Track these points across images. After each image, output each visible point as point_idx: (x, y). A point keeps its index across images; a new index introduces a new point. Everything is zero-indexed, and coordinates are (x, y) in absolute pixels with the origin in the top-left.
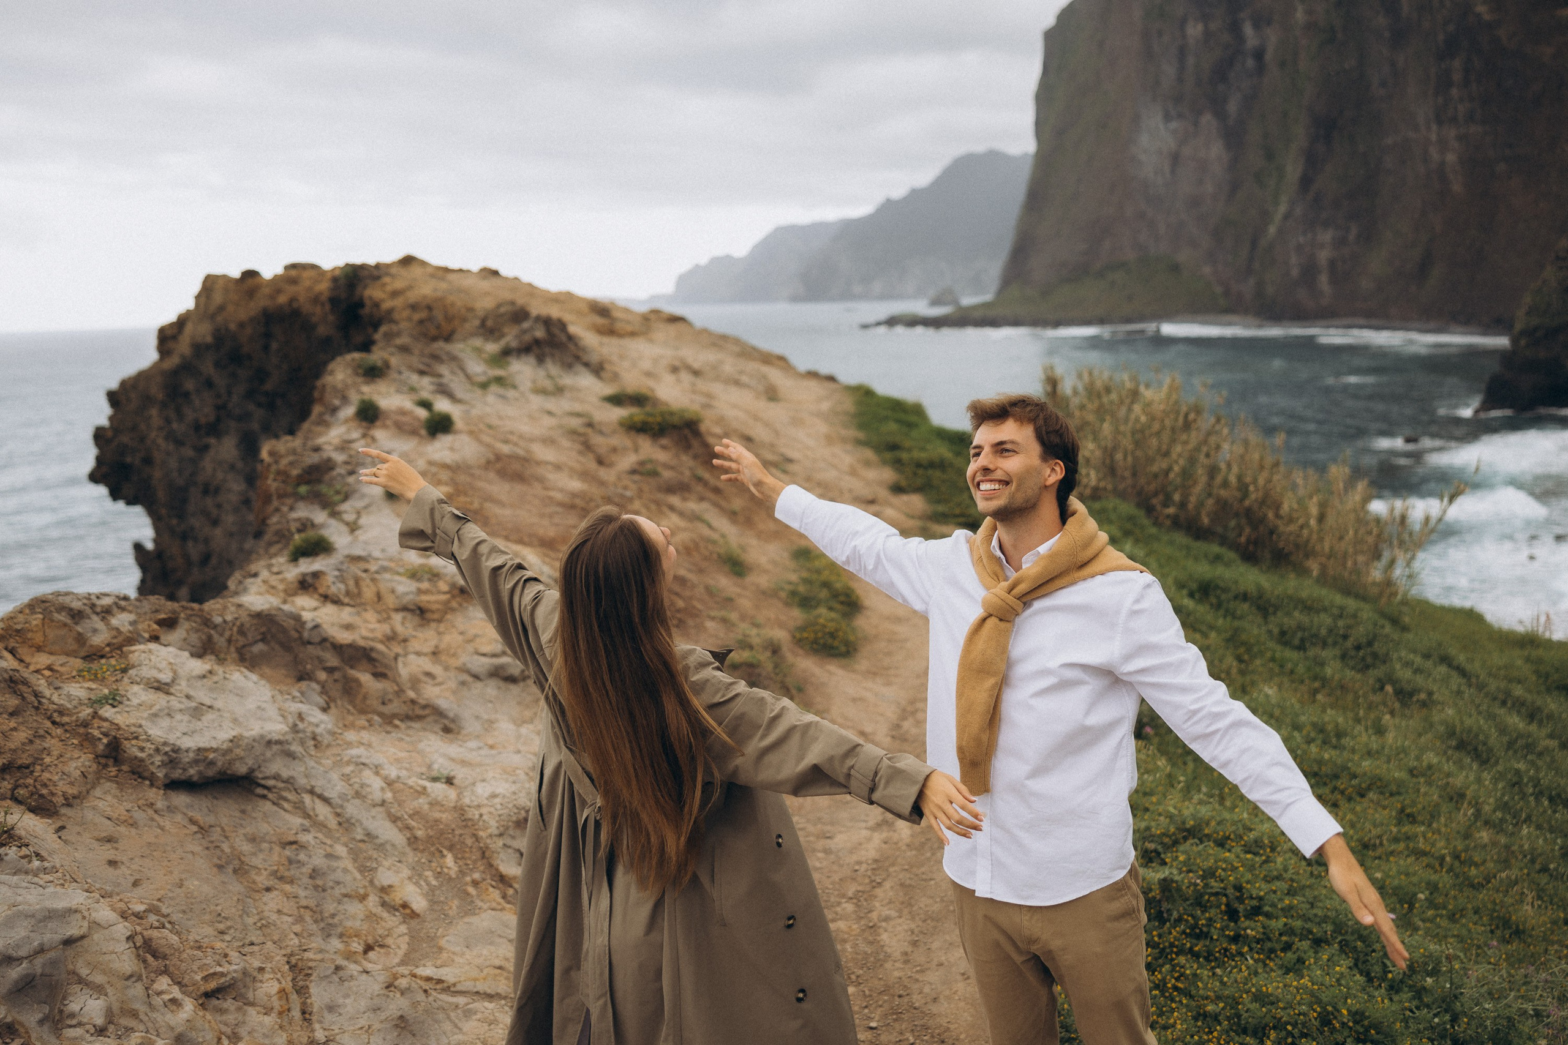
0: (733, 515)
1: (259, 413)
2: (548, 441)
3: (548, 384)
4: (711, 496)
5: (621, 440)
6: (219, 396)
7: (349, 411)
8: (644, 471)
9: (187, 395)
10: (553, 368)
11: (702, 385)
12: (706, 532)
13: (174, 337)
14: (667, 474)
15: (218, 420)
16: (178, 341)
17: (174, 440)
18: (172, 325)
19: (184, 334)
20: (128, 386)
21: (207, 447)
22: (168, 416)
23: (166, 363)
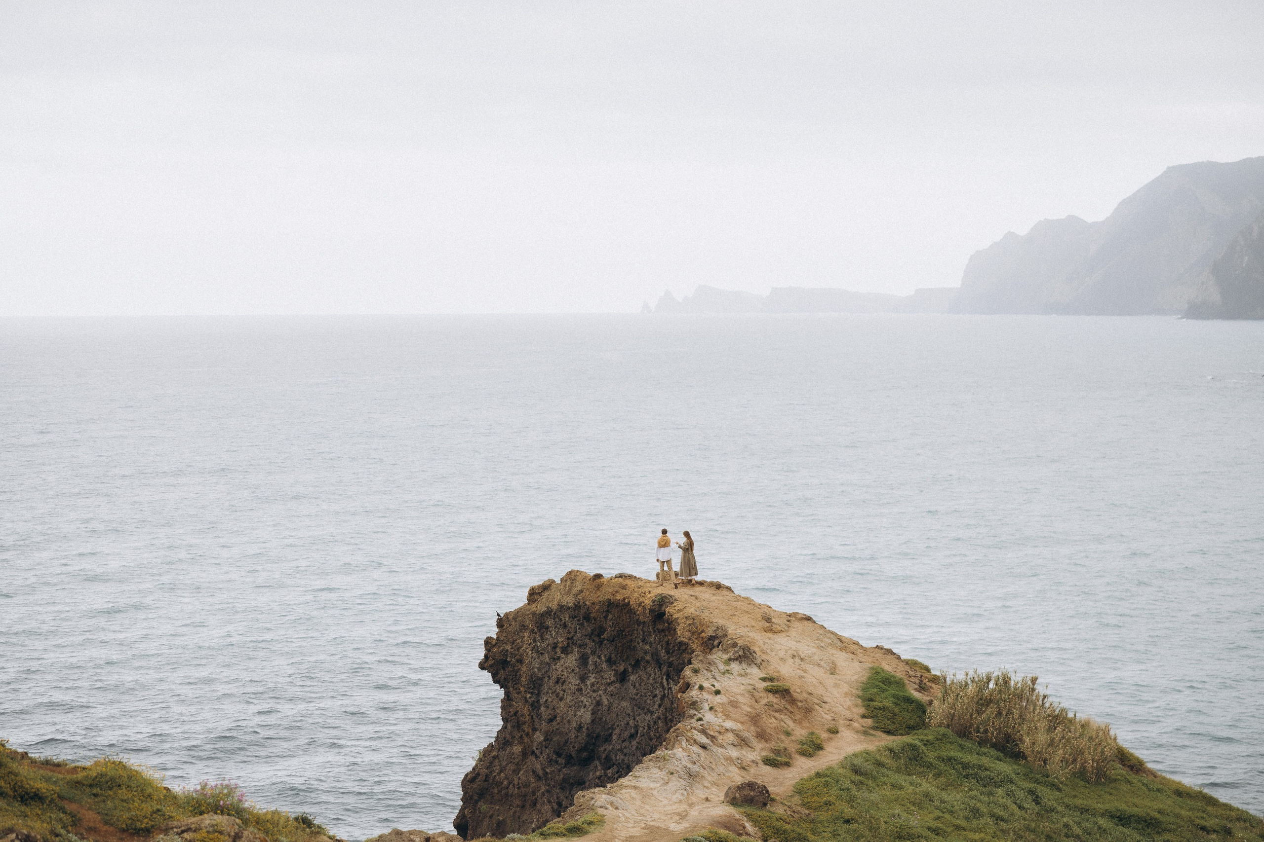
0: (795, 721)
1: (591, 644)
2: (742, 695)
3: (742, 672)
4: (789, 714)
5: (764, 694)
6: (569, 633)
7: (697, 687)
8: (769, 705)
9: (547, 628)
10: (744, 665)
11: (803, 665)
12: (783, 724)
13: (540, 594)
14: (776, 706)
15: (568, 646)
16: (541, 596)
17: (538, 652)
18: (539, 586)
19: (546, 594)
20: (510, 617)
21: (559, 658)
22: (535, 638)
23: (533, 607)
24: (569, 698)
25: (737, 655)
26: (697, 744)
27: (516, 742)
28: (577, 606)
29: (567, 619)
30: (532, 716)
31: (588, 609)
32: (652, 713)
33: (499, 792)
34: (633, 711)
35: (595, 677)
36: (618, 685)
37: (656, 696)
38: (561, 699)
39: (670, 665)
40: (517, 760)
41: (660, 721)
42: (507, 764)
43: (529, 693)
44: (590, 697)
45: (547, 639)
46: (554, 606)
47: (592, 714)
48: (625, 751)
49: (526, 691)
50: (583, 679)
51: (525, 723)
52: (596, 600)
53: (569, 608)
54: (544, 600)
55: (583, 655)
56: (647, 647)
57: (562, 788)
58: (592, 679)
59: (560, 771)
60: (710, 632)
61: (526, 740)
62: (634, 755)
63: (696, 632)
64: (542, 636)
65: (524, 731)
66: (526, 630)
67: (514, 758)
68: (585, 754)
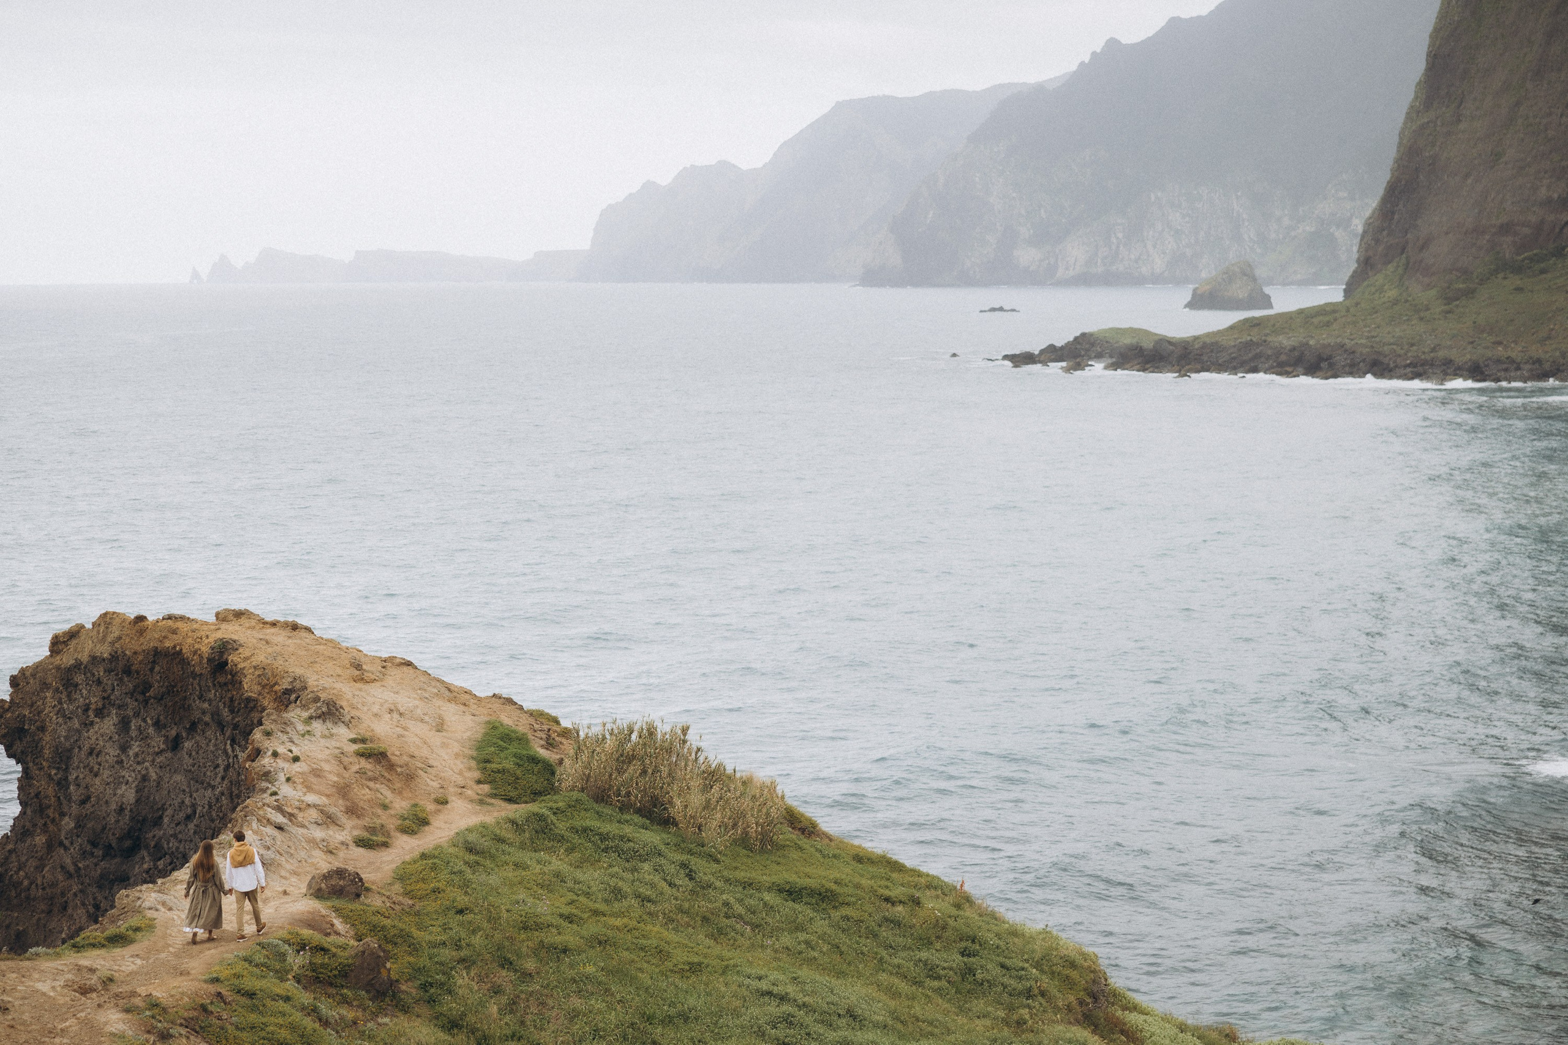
0: (393, 791)
1: (132, 704)
2: (327, 761)
3: (326, 733)
4: (386, 782)
5: (354, 759)
7: (270, 753)
8: (361, 772)
10: (329, 724)
11: (403, 722)
12: (379, 795)
13: (65, 643)
14: (370, 774)
15: (104, 707)
16: (67, 645)
17: (64, 716)
18: (65, 633)
19: (74, 642)
20: (28, 674)
21: (92, 723)
22: (61, 699)
23: (57, 660)
24: (106, 774)
25: (319, 712)
26: (271, 824)
27: (39, 831)
28: (114, 657)
29: (102, 674)
30: (59, 797)
31: (128, 661)
32: (213, 788)
33: (18, 895)
34: (189, 786)
35: (139, 746)
36: (169, 755)
37: (217, 766)
38: (96, 775)
39: (236, 727)
40: (40, 854)
41: (223, 798)
42: (27, 860)
43: (54, 768)
44: (134, 771)
45: (76, 699)
46: (85, 658)
47: (137, 792)
48: (180, 836)
49: (49, 767)
50: (124, 748)
51: (49, 807)
52: (139, 649)
53: (104, 660)
54: (72, 650)
55: (123, 718)
56: (206, 705)
57: (100, 887)
58: (135, 748)
59: (96, 865)
60: (285, 684)
61: (51, 827)
62: (191, 841)
63: (267, 685)
64: (69, 696)
65: (49, 817)
66: (48, 689)
67: (37, 852)
68: (128, 843)
